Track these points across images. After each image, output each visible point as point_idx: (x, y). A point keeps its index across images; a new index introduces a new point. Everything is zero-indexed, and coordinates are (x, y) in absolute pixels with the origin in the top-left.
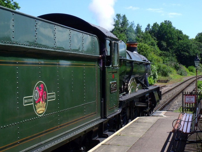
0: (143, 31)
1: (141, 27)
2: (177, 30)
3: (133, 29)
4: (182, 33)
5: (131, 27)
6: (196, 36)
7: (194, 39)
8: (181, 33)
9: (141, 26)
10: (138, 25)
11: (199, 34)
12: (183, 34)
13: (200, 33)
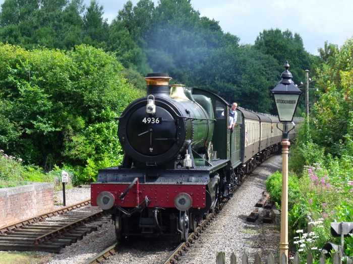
0: (107, 20)
1: (103, 11)
2: (205, 18)
3: (79, 16)
4: (218, 28)
5: (73, 8)
6: (258, 39)
7: (252, 47)
8: (215, 29)
9: (102, 8)
10: (93, 4)
11: (265, 32)
12: (222, 33)
13: (269, 32)
